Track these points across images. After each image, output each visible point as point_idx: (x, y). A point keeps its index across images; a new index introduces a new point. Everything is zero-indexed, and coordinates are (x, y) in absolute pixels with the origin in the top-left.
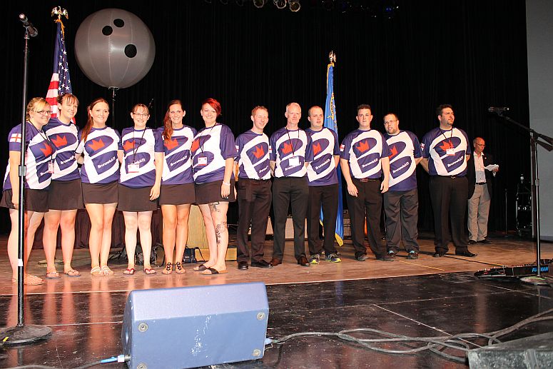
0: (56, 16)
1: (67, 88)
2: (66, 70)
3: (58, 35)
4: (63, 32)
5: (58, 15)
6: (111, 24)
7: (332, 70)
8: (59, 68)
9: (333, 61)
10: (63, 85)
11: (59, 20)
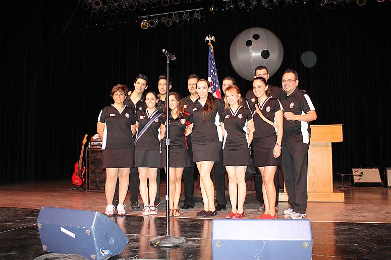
1: (217, 86)
2: (216, 74)
3: (210, 53)
4: (212, 50)
5: (209, 40)
6: (251, 39)
8: (211, 73)
10: (214, 84)
11: (210, 44)
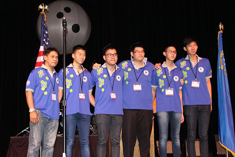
0: (41, 10)
3: (43, 22)
5: (42, 9)
6: (62, 11)
7: (221, 35)
8: (44, 42)
9: (222, 29)
11: (43, 12)
